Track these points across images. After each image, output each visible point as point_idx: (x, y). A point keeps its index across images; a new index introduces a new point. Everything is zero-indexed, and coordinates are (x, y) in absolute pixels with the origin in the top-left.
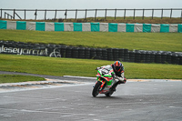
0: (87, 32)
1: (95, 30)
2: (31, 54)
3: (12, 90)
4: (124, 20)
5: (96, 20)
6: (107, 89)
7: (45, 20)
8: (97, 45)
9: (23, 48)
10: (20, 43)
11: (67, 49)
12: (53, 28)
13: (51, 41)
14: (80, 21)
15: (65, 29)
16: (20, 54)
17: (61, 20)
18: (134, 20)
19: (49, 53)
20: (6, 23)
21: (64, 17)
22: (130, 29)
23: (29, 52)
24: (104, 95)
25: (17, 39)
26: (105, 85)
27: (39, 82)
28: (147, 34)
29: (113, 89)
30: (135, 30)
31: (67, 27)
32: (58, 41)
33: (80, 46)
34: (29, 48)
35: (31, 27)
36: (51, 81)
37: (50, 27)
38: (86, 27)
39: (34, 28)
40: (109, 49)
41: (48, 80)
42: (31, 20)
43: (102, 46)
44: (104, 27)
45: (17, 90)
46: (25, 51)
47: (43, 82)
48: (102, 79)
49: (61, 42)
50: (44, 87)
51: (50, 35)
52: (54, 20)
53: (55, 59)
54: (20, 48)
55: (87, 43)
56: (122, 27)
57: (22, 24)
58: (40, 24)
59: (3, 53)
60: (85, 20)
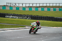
0: (40, 11)
1: (43, 10)
2: (21, 18)
3: (14, 30)
4: (53, 7)
5: (43, 7)
6: (34, 31)
7: (26, 7)
8: (43, 15)
9: (18, 16)
10: (17, 14)
11: (33, 17)
12: (28, 10)
13: (27, 14)
14: (37, 7)
15: (33, 10)
16: (17, 19)
17: (31, 7)
18: (56, 7)
19: (27, 18)
20: (12, 8)
21: (32, 6)
22: (55, 10)
23: (20, 18)
24: (33, 33)
25: (16, 13)
26: (34, 29)
27: (23, 28)
28: (60, 12)
29: (36, 31)
30: (56, 10)
31: (33, 9)
32: (30, 14)
33: (38, 16)
34: (20, 16)
35: (21, 9)
36: (28, 27)
37: (27, 9)
38: (40, 9)
39: (22, 9)
40: (47, 17)
41: (27, 27)
42: (21, 7)
43: (45, 16)
44: (46, 9)
45: (16, 30)
46: (19, 17)
47: (25, 28)
48: (32, 27)
49: (31, 14)
50: (25, 30)
51: (27, 12)
52: (29, 7)
53: (29, 20)
54: (17, 16)
55: (40, 14)
56: (52, 9)
57: (18, 8)
58: (24, 8)
59: (11, 18)
60: (39, 7)
